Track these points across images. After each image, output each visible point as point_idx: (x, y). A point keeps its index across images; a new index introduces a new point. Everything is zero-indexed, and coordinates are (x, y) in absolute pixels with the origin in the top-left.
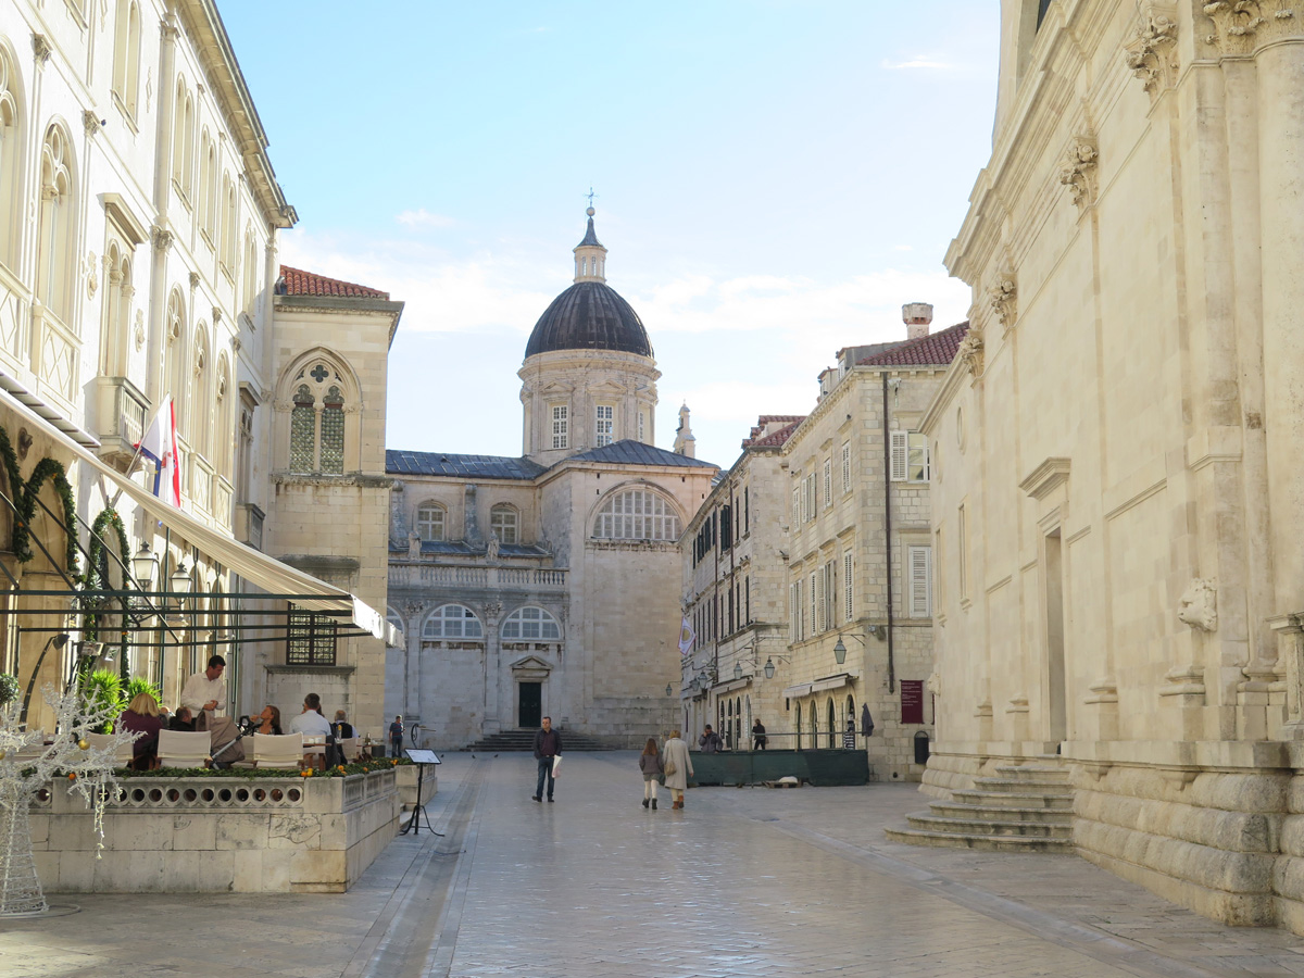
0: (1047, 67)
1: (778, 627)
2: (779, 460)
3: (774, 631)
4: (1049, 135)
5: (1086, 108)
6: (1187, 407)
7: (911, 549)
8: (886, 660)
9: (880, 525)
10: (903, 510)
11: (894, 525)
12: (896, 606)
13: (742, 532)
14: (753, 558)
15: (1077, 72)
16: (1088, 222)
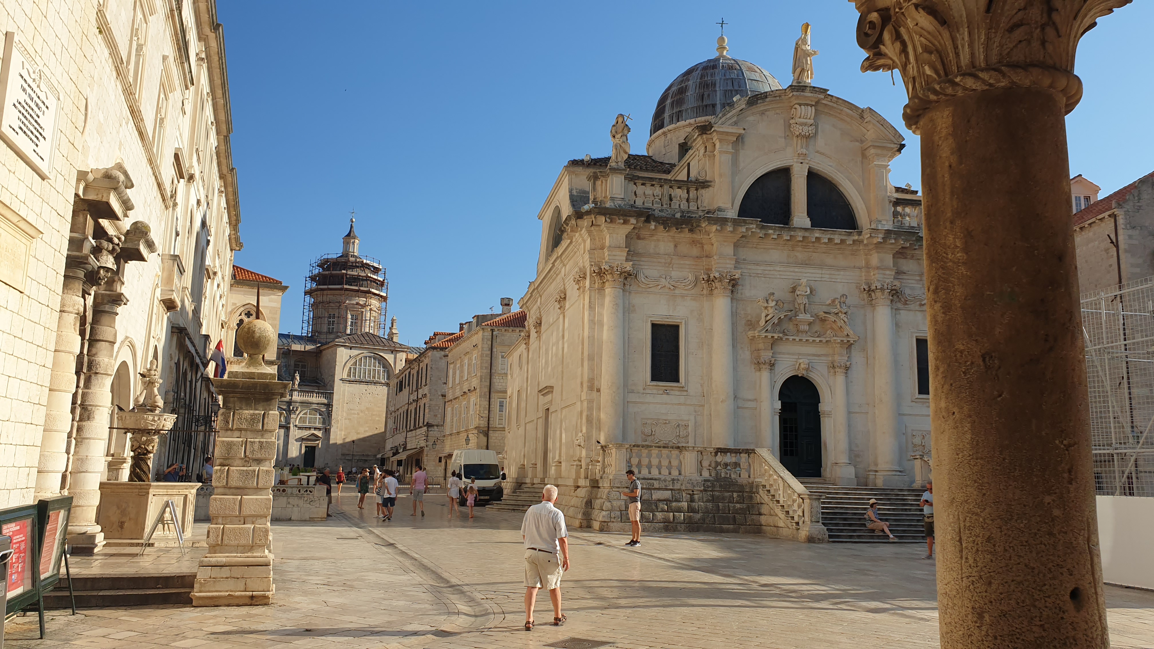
0: (553, 264)
1: (437, 426)
2: (443, 353)
3: (435, 427)
4: (554, 280)
5: (564, 281)
6: (582, 384)
7: (499, 400)
8: (486, 444)
9: (487, 390)
10: (496, 384)
11: (492, 390)
12: (491, 422)
13: (424, 383)
14: (428, 395)
15: (562, 268)
16: (561, 316)
